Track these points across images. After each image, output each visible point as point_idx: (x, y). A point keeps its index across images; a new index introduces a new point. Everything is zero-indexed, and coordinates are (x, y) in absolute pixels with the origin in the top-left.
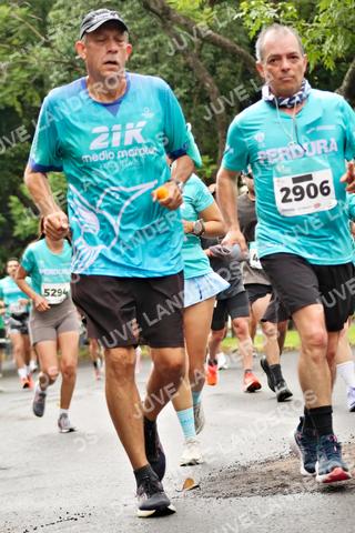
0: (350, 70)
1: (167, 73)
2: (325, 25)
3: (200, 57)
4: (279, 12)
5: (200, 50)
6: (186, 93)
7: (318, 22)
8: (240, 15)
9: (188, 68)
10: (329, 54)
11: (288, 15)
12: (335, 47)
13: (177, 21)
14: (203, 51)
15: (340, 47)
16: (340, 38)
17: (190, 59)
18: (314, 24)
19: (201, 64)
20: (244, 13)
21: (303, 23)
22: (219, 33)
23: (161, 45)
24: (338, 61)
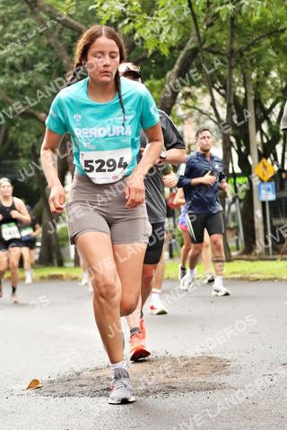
0: (181, 56)
1: (32, 50)
2: (163, 19)
3: (60, 39)
4: (126, 6)
5: (60, 33)
6: (48, 68)
7: (157, 16)
8: (95, 6)
9: (50, 47)
10: (165, 43)
11: (134, 9)
12: (170, 37)
13: (42, 9)
14: (63, 34)
15: (174, 38)
16: (175, 30)
17: (52, 40)
18: (154, 18)
19: (61, 45)
20: (98, 6)
21: (145, 16)
22: (77, 20)
23: (29, 27)
24: (171, 49)
